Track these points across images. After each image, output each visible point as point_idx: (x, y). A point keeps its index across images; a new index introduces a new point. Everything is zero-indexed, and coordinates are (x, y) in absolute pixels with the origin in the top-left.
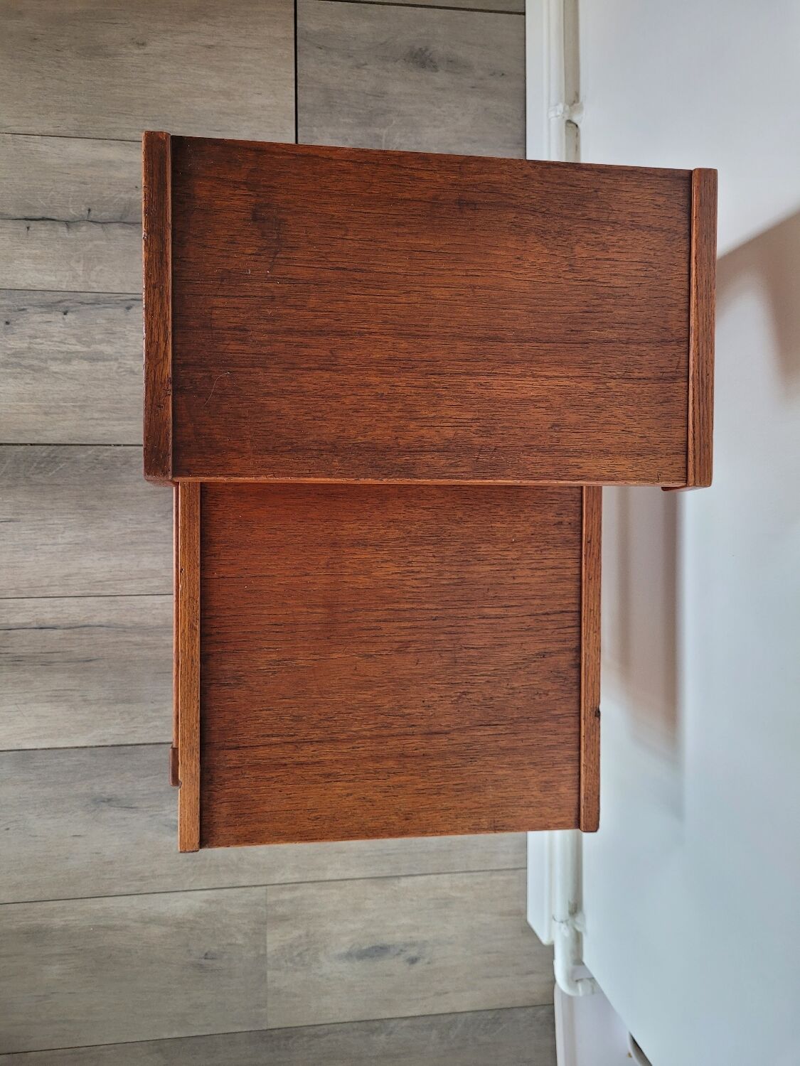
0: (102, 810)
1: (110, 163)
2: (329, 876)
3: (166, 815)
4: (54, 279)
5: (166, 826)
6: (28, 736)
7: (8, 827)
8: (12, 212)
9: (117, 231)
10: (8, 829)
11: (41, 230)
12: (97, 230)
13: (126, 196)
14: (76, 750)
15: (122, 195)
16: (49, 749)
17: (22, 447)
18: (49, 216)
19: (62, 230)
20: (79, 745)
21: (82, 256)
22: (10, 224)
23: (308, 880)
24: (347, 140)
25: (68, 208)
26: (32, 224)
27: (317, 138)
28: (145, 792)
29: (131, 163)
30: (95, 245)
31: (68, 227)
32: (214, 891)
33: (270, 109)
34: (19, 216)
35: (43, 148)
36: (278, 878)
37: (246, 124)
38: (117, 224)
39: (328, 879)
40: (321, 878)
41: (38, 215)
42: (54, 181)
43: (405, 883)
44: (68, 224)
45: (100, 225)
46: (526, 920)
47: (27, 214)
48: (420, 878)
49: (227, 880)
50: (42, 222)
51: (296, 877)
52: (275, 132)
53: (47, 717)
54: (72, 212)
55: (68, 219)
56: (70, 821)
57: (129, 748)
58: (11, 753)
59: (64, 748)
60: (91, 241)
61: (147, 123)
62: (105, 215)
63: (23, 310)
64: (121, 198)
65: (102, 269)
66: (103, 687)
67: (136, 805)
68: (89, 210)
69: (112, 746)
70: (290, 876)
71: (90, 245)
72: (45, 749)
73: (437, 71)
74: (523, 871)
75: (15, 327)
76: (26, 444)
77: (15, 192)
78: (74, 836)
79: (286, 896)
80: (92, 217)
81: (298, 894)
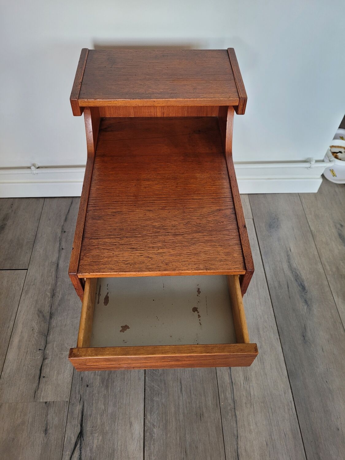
0: (309, 340)
1: (20, 341)
2: (316, 253)
3: (305, 313)
4: (69, 365)
5: (310, 313)
6: (281, 373)
7: (326, 381)
8: (35, 385)
9: (51, 337)
10: (327, 382)
11: (46, 371)
12: (49, 346)
13: (36, 334)
14: (284, 351)
15: (35, 336)
16: (285, 364)
17: (146, 378)
18: (39, 367)
19: (47, 361)
20: (282, 350)
21: (60, 352)
22: (41, 386)
23: (320, 260)
24: (27, 252)
25: (37, 358)
26: (42, 375)
27: (24, 262)
28: (297, 321)
29: (21, 332)
30: (56, 347)
31: (46, 359)
32: (333, 294)
33: (9, 279)
34: (38, 382)
35: (8, 371)
36: (322, 271)
37: (13, 288)
38: (48, 338)
39: (317, 254)
40: (318, 256)
41: (38, 372)
42: (24, 366)
43: (312, 228)
44: (44, 359)
45: (47, 345)
46: (317, 193)
47: (37, 378)
48: (310, 224)
49: (327, 289)
50: (42, 370)
51: (319, 264)
52: (19, 277)
53: (271, 364)
54: (39, 357)
55: (42, 359)
56: (317, 353)
57: (279, 328)
58: (290, 381)
59: (284, 357)
60: (53, 349)
61: (5, 326)
62: (43, 343)
63: (82, 378)
64: (37, 336)
65: (67, 344)
66: (253, 340)
67: (303, 325)
68: (40, 350)
69: (279, 336)
70: (320, 266)
71: (56, 349)
72: (286, 365)
73: (6, 224)
74: (300, 194)
75: (90, 382)
76: (145, 376)
77: (26, 383)
78: (323, 352)
79: (328, 268)
80: (43, 348)
81: (326, 264)
